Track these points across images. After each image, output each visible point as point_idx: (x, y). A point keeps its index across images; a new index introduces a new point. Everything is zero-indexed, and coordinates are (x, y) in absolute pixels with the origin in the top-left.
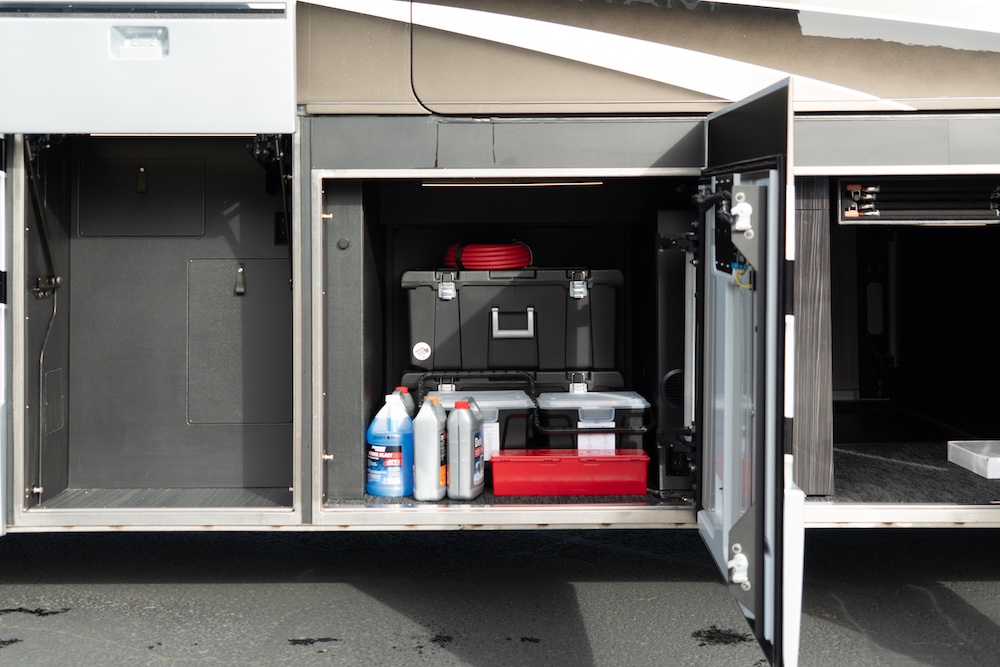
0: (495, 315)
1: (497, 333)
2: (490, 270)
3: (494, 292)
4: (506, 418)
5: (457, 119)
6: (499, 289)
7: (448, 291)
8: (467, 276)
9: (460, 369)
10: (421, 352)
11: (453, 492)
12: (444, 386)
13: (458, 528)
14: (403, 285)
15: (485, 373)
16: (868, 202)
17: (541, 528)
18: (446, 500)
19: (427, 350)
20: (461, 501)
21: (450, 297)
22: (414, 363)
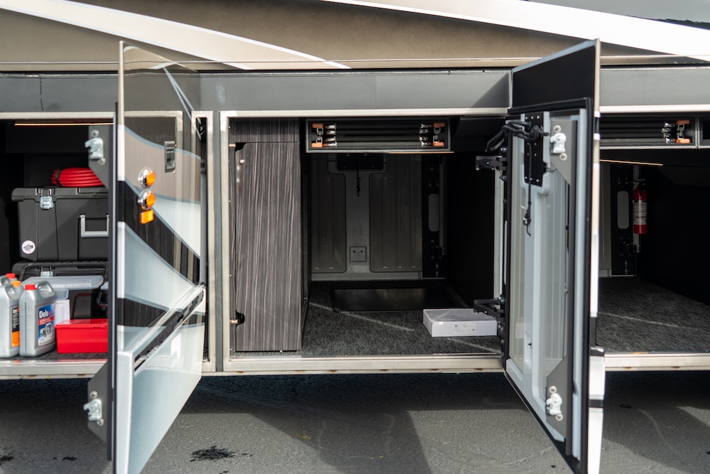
0: (83, 220)
1: (84, 233)
2: (78, 187)
3: (83, 203)
4: (75, 296)
5: (13, 75)
6: (85, 201)
7: (47, 203)
8: (61, 192)
9: (57, 260)
10: (28, 247)
11: (22, 352)
12: (44, 273)
13: (19, 378)
14: (13, 198)
15: (74, 263)
16: (332, 136)
17: (80, 377)
18: (17, 357)
19: (32, 247)
20: (28, 358)
21: (48, 207)
22: (23, 256)
